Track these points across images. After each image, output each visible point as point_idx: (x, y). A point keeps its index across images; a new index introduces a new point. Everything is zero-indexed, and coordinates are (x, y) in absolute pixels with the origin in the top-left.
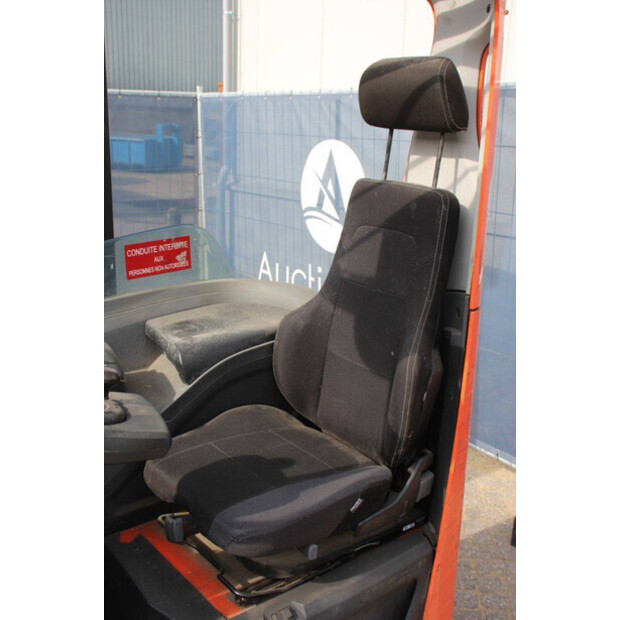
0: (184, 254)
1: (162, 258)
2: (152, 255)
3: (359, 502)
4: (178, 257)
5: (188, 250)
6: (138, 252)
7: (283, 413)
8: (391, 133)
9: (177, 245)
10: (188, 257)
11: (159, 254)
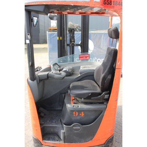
0: (89, 57)
1: (85, 57)
2: (83, 57)
3: (90, 94)
4: (87, 57)
5: (89, 56)
6: (81, 56)
7: (94, 82)
8: (113, 39)
9: (87, 56)
10: (89, 58)
11: (84, 57)
